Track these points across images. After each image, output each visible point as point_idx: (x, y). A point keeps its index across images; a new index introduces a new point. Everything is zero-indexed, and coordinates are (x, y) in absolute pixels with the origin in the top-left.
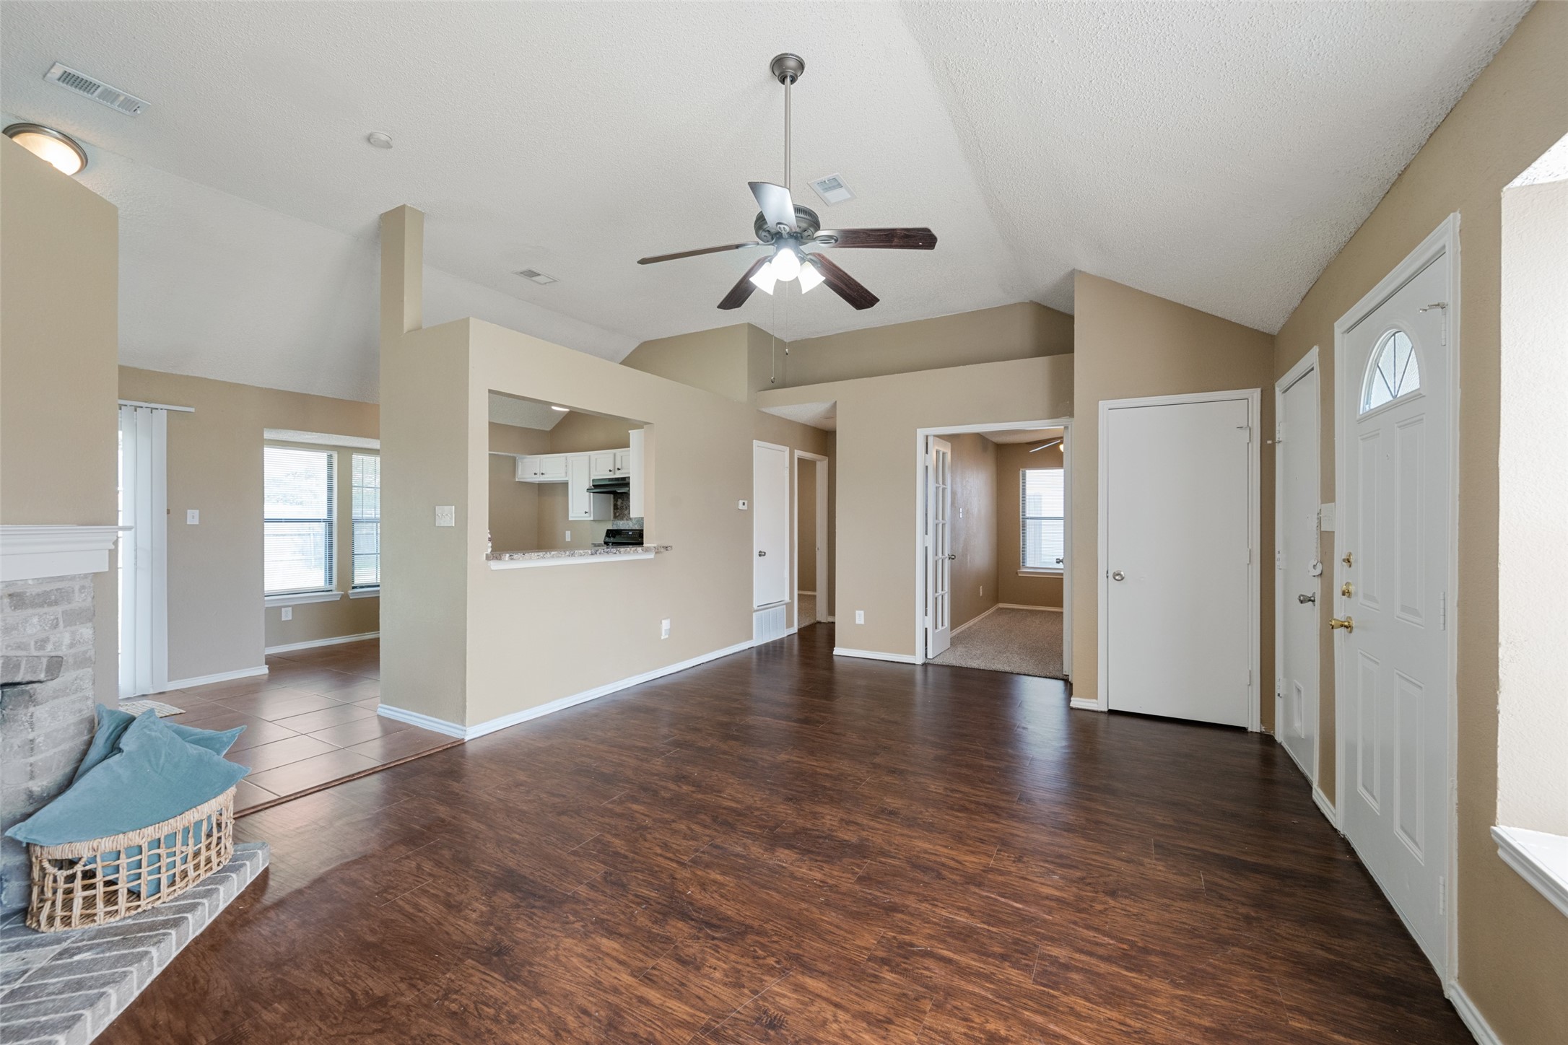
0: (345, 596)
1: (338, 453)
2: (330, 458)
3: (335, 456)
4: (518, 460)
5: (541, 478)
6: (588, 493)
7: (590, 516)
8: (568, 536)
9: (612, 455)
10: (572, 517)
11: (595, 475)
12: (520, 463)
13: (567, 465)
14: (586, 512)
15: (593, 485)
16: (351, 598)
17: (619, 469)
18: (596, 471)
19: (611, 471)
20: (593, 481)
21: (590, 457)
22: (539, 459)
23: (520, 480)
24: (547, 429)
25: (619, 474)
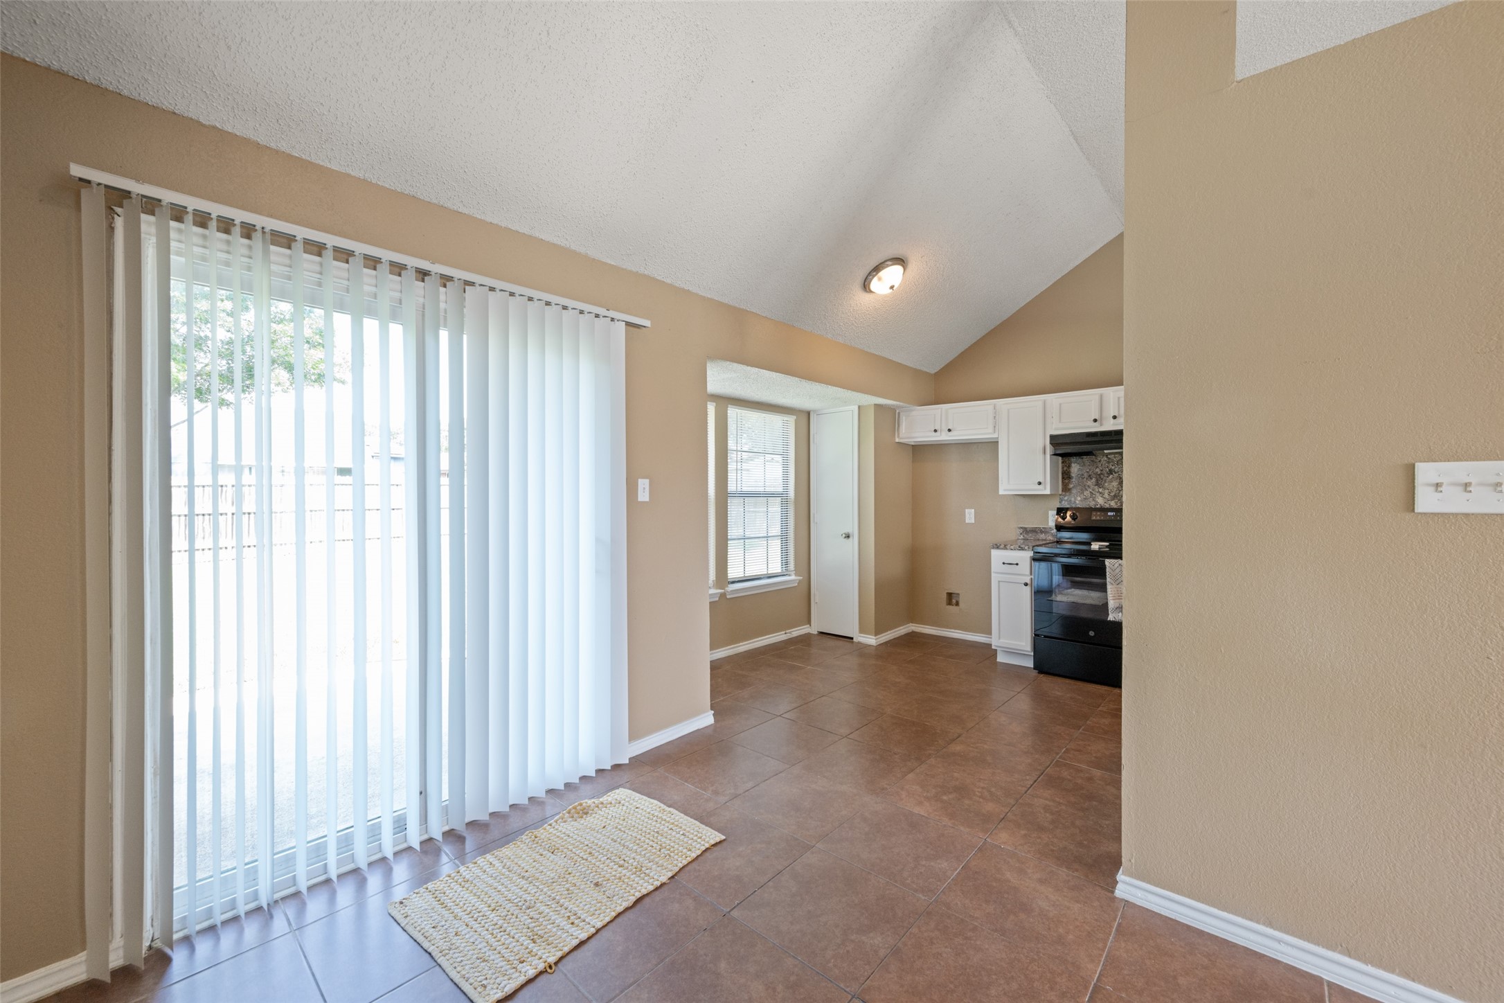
0: (724, 596)
1: (715, 405)
4: (899, 413)
5: (943, 437)
6: (1041, 456)
7: (1045, 489)
8: (970, 516)
9: (1097, 397)
10: (1005, 490)
11: (1056, 429)
12: (904, 418)
13: (997, 417)
14: (1040, 483)
15: (1051, 443)
16: (728, 597)
17: (1115, 417)
18: (1060, 422)
19: (1095, 421)
20: (1052, 437)
21: (1045, 402)
22: (940, 410)
23: (901, 441)
24: (933, 372)
25: (1114, 424)
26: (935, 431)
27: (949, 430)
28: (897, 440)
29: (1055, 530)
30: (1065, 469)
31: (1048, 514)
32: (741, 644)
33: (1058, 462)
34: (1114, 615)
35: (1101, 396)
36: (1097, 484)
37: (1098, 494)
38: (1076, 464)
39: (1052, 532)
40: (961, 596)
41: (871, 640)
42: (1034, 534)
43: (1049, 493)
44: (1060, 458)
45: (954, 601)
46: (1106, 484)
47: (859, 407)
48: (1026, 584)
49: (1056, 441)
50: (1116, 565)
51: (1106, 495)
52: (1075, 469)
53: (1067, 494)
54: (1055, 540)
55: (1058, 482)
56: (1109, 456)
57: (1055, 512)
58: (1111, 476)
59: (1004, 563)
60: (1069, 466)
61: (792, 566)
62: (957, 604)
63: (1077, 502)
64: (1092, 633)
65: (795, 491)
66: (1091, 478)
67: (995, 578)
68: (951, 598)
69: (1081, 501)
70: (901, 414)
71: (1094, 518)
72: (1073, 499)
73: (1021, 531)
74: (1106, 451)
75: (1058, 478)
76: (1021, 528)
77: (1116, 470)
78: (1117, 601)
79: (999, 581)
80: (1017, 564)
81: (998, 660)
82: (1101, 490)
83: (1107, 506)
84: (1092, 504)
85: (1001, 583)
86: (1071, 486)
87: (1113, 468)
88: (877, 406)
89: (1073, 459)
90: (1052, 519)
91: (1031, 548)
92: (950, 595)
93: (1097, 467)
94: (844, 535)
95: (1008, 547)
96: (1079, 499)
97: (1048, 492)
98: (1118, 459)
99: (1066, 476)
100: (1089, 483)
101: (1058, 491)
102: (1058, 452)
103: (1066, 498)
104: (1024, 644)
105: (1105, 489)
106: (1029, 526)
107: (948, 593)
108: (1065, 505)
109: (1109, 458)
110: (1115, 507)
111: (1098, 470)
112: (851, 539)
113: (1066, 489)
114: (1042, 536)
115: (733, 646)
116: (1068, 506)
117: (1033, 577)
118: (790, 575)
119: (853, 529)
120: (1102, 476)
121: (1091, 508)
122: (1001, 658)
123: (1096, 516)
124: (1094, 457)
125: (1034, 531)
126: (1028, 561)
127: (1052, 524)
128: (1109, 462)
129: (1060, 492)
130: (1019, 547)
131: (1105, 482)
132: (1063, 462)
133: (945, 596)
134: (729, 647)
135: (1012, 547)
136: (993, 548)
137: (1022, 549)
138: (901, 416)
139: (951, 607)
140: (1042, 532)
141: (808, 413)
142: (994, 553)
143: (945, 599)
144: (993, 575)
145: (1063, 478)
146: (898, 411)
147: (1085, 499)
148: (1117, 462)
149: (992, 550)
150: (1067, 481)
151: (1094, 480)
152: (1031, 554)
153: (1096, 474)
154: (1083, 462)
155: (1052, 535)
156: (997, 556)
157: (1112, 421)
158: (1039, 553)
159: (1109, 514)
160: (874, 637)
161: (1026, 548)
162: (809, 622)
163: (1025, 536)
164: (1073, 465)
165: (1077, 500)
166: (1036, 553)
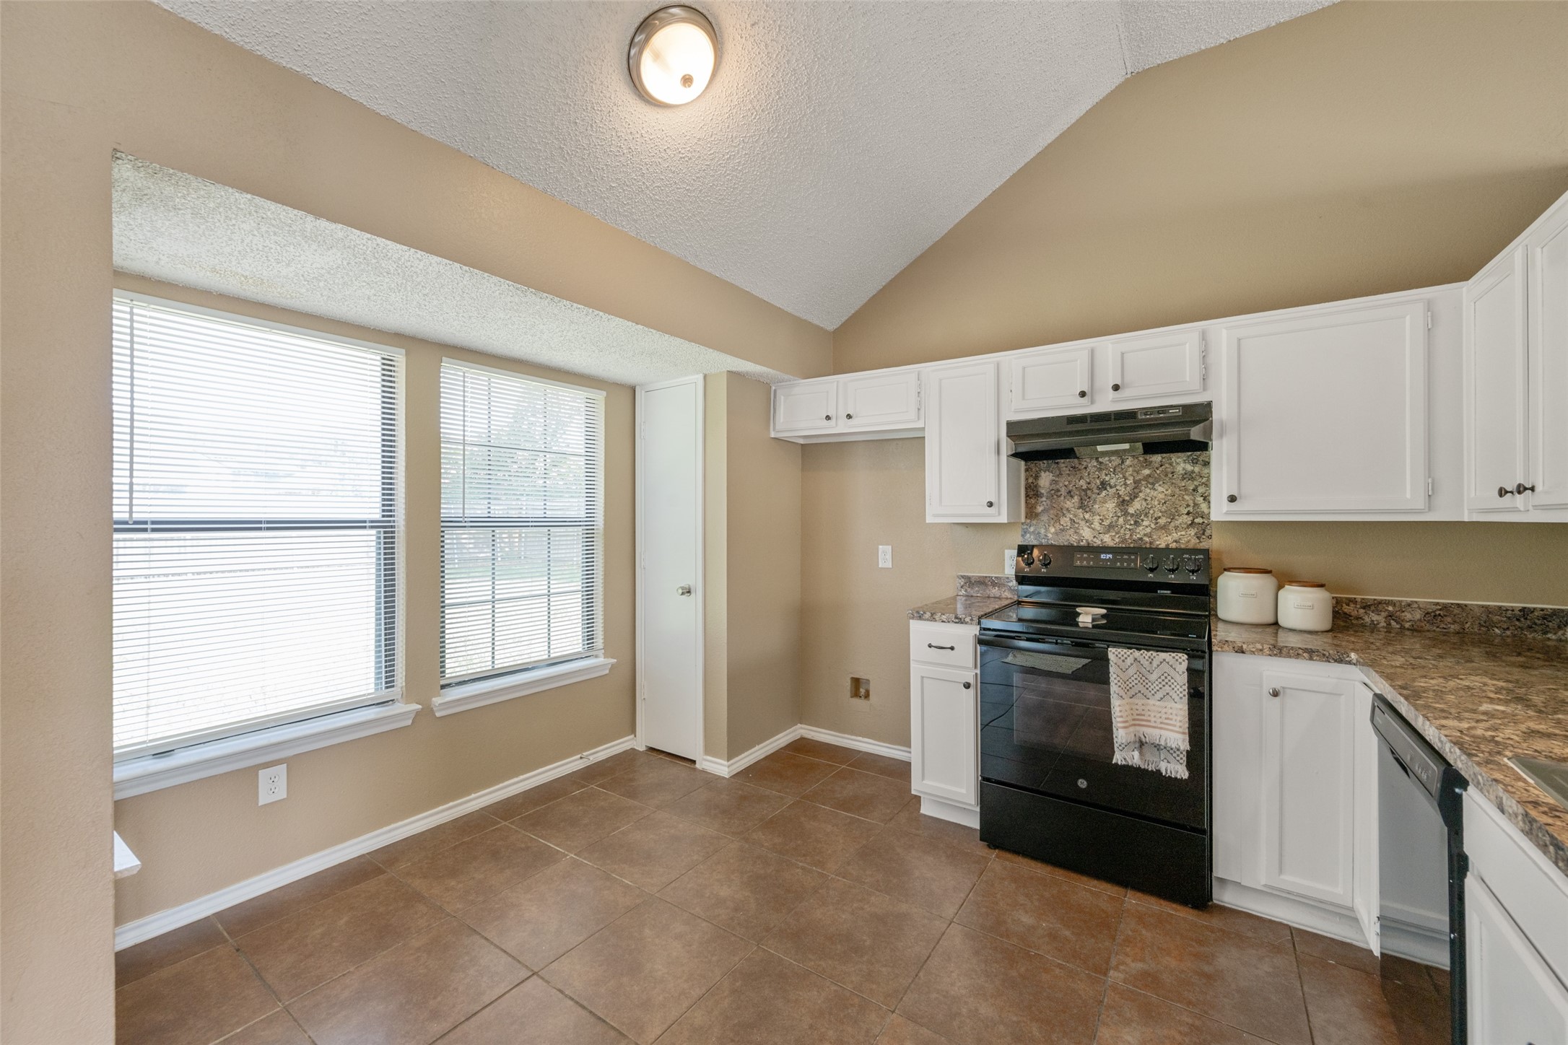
0: (426, 713)
1: (407, 354)
2: (388, 366)
3: (400, 359)
4: (775, 391)
5: (840, 427)
6: (993, 457)
7: (999, 514)
8: (885, 556)
9: (1085, 356)
10: (935, 516)
11: (1016, 412)
12: (782, 397)
13: (922, 393)
14: (990, 504)
15: (1008, 436)
16: (438, 714)
17: (1116, 388)
18: (1024, 399)
19: (1083, 394)
20: (1010, 425)
21: (998, 366)
22: (836, 383)
23: (779, 435)
24: (831, 326)
25: (1114, 401)
26: (828, 418)
27: (849, 416)
28: (773, 435)
29: (1014, 583)
30: (1030, 481)
31: (1004, 554)
32: (473, 796)
33: (1019, 470)
34: (1124, 754)
35: (1092, 352)
36: (1082, 506)
37: (1083, 523)
38: (1047, 473)
39: (1011, 584)
40: (871, 684)
41: (721, 768)
42: (983, 587)
43: (1006, 522)
44: (1023, 463)
45: (862, 691)
46: (1096, 506)
47: (705, 377)
48: (967, 686)
49: (1016, 430)
50: (1129, 661)
51: (1096, 525)
52: (1045, 480)
53: (1034, 522)
54: (1016, 598)
55: (1020, 501)
56: (1100, 460)
57: (1015, 552)
58: (1104, 493)
59: (930, 646)
60: (1037, 477)
61: (599, 641)
62: (867, 696)
63: (1050, 536)
64: (1082, 783)
65: (605, 516)
66: (1072, 497)
67: (916, 671)
68: (858, 687)
69: (1056, 533)
70: (778, 392)
71: (1078, 563)
72: (1043, 531)
73: (962, 582)
74: (1100, 448)
75: (1019, 493)
76: (963, 577)
77: (1112, 482)
78: (1131, 729)
79: (922, 677)
80: (952, 648)
81: (922, 811)
82: (1087, 516)
83: (1098, 542)
84: (1073, 540)
85: (925, 680)
86: (1040, 509)
87: (1107, 478)
88: (733, 376)
89: (1043, 464)
90: (1009, 565)
91: (976, 619)
92: (856, 682)
93: (1081, 478)
94: (680, 591)
95: (937, 617)
96: (1053, 530)
97: (1003, 519)
98: (1115, 464)
99: (1032, 492)
100: (1069, 504)
101: (1019, 516)
102: (1021, 449)
103: (1032, 529)
104: (964, 791)
105: (1094, 514)
106: (975, 573)
107: (852, 678)
108: (1030, 540)
109: (1101, 463)
110: (1111, 544)
111: (1082, 482)
112: (693, 595)
113: (1031, 514)
114: (995, 591)
115: (451, 804)
116: (1035, 543)
117: (978, 672)
118: (596, 657)
119: (695, 580)
120: (1089, 493)
121: (1072, 546)
122: (927, 809)
123: (1081, 559)
124: (1076, 461)
125: (982, 582)
126: (970, 643)
127: (1010, 571)
128: (1100, 470)
129: (1023, 520)
130: (956, 618)
131: (1095, 502)
132: (1027, 470)
133: (848, 684)
134: (441, 808)
135: (944, 617)
136: (913, 618)
137: (960, 621)
138: (777, 396)
139: (856, 701)
140: (994, 584)
141: (633, 390)
142: (915, 625)
143: (849, 688)
144: (913, 665)
145: (1027, 496)
146: (773, 388)
147: (1062, 530)
148: (1115, 470)
149: (911, 621)
150: (1033, 501)
151: (1076, 499)
152: (975, 630)
153: (1081, 489)
154: (1059, 470)
155: (1010, 589)
156: (921, 632)
157: (1111, 394)
158: (989, 629)
159: (1103, 556)
160: (726, 763)
161: (968, 619)
162: (633, 730)
163: (969, 590)
164: (1043, 474)
165: (1048, 533)
166: (985, 629)
